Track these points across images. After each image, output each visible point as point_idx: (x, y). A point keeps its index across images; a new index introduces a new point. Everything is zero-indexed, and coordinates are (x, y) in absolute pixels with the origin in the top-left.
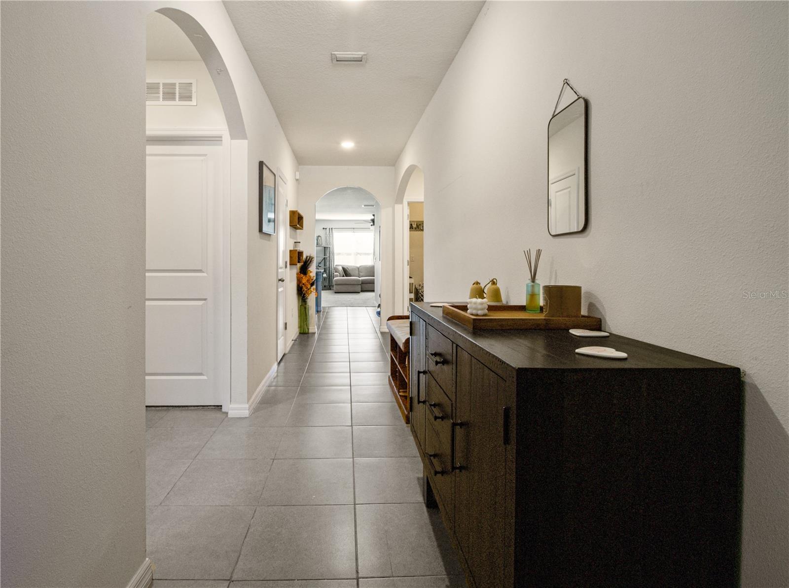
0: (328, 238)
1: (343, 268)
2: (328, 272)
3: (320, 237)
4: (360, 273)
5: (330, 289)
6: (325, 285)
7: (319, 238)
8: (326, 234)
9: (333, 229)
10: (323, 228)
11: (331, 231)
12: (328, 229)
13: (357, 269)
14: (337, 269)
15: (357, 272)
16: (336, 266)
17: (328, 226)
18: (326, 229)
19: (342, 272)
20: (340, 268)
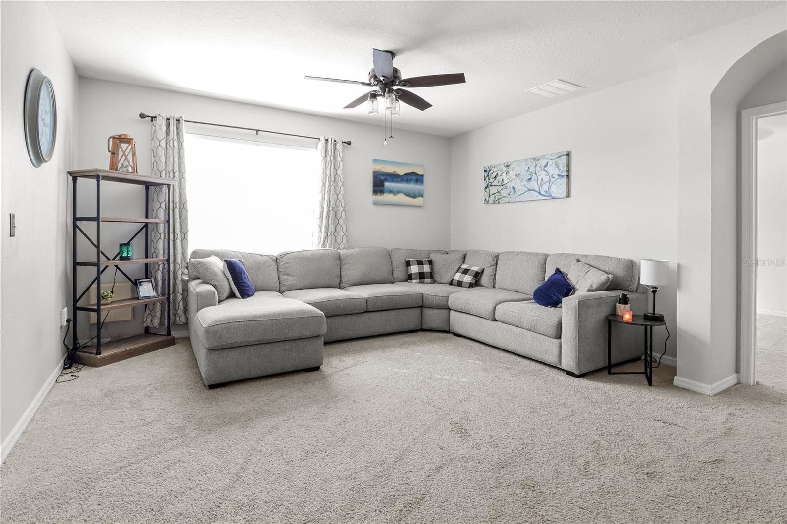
0: (161, 152)
1: (231, 266)
2: (160, 278)
3: (129, 141)
4: (283, 277)
5: (171, 342)
6: (148, 323)
7: (124, 146)
8: (154, 136)
9: (184, 126)
10: (142, 116)
11: (173, 128)
12: (161, 123)
13: (273, 264)
14: (205, 267)
15: (275, 274)
16: (195, 254)
17: (164, 109)
18: (153, 118)
19: (226, 283)
20: (218, 264)
